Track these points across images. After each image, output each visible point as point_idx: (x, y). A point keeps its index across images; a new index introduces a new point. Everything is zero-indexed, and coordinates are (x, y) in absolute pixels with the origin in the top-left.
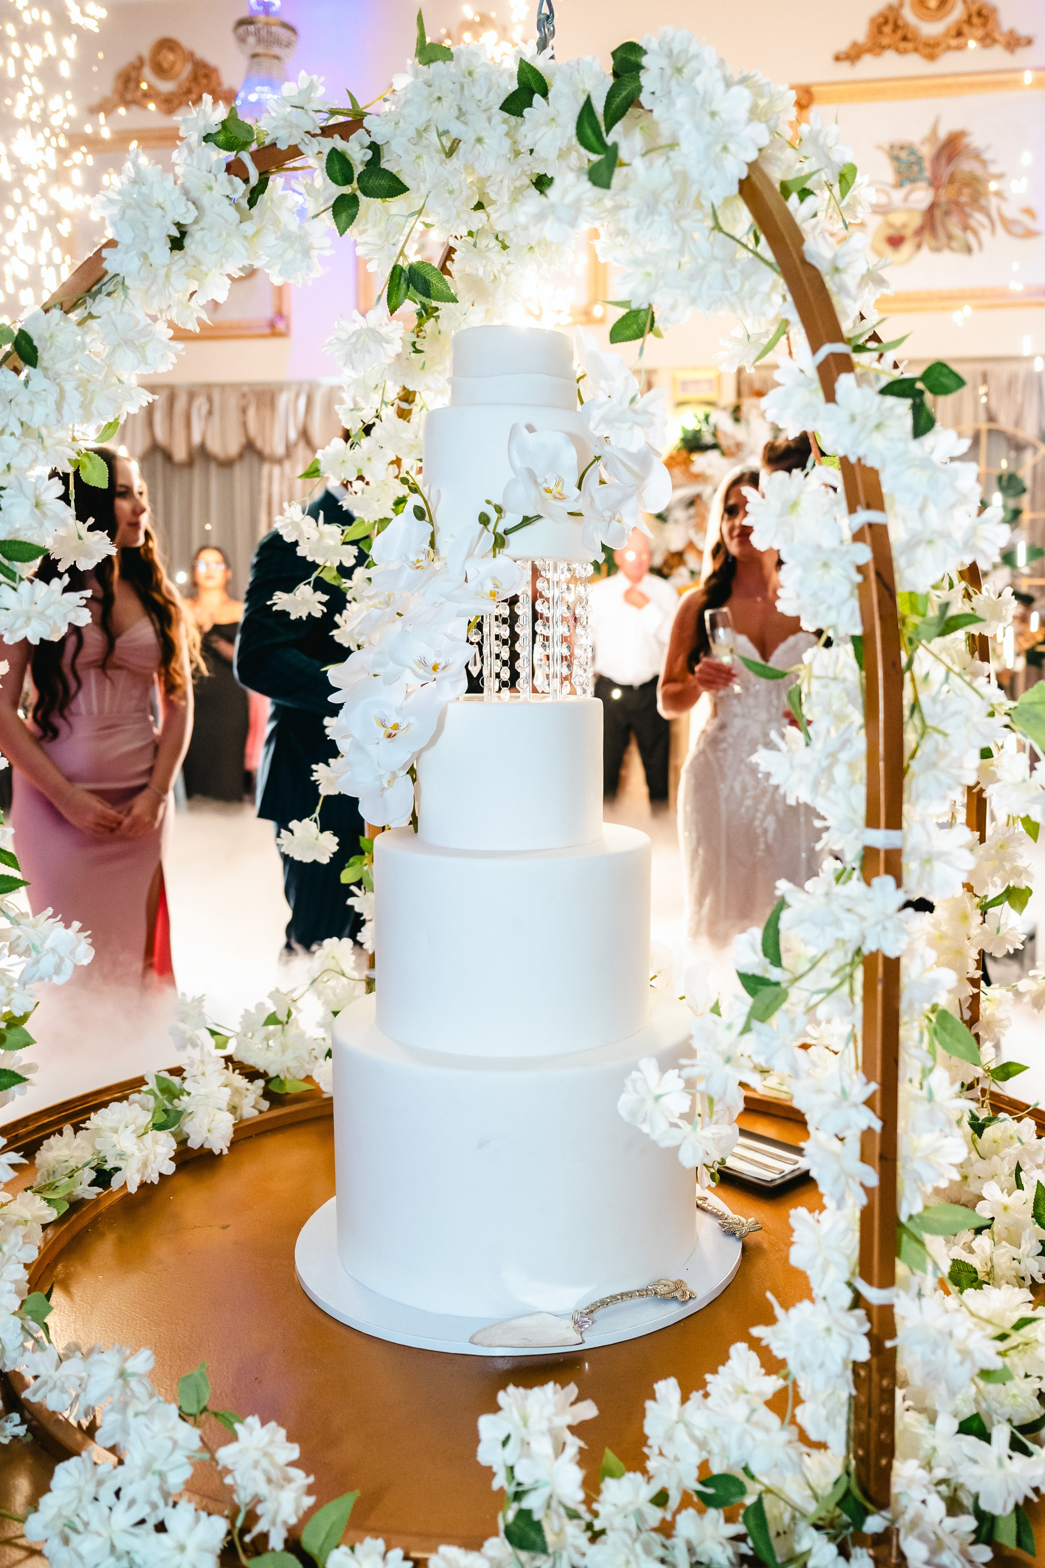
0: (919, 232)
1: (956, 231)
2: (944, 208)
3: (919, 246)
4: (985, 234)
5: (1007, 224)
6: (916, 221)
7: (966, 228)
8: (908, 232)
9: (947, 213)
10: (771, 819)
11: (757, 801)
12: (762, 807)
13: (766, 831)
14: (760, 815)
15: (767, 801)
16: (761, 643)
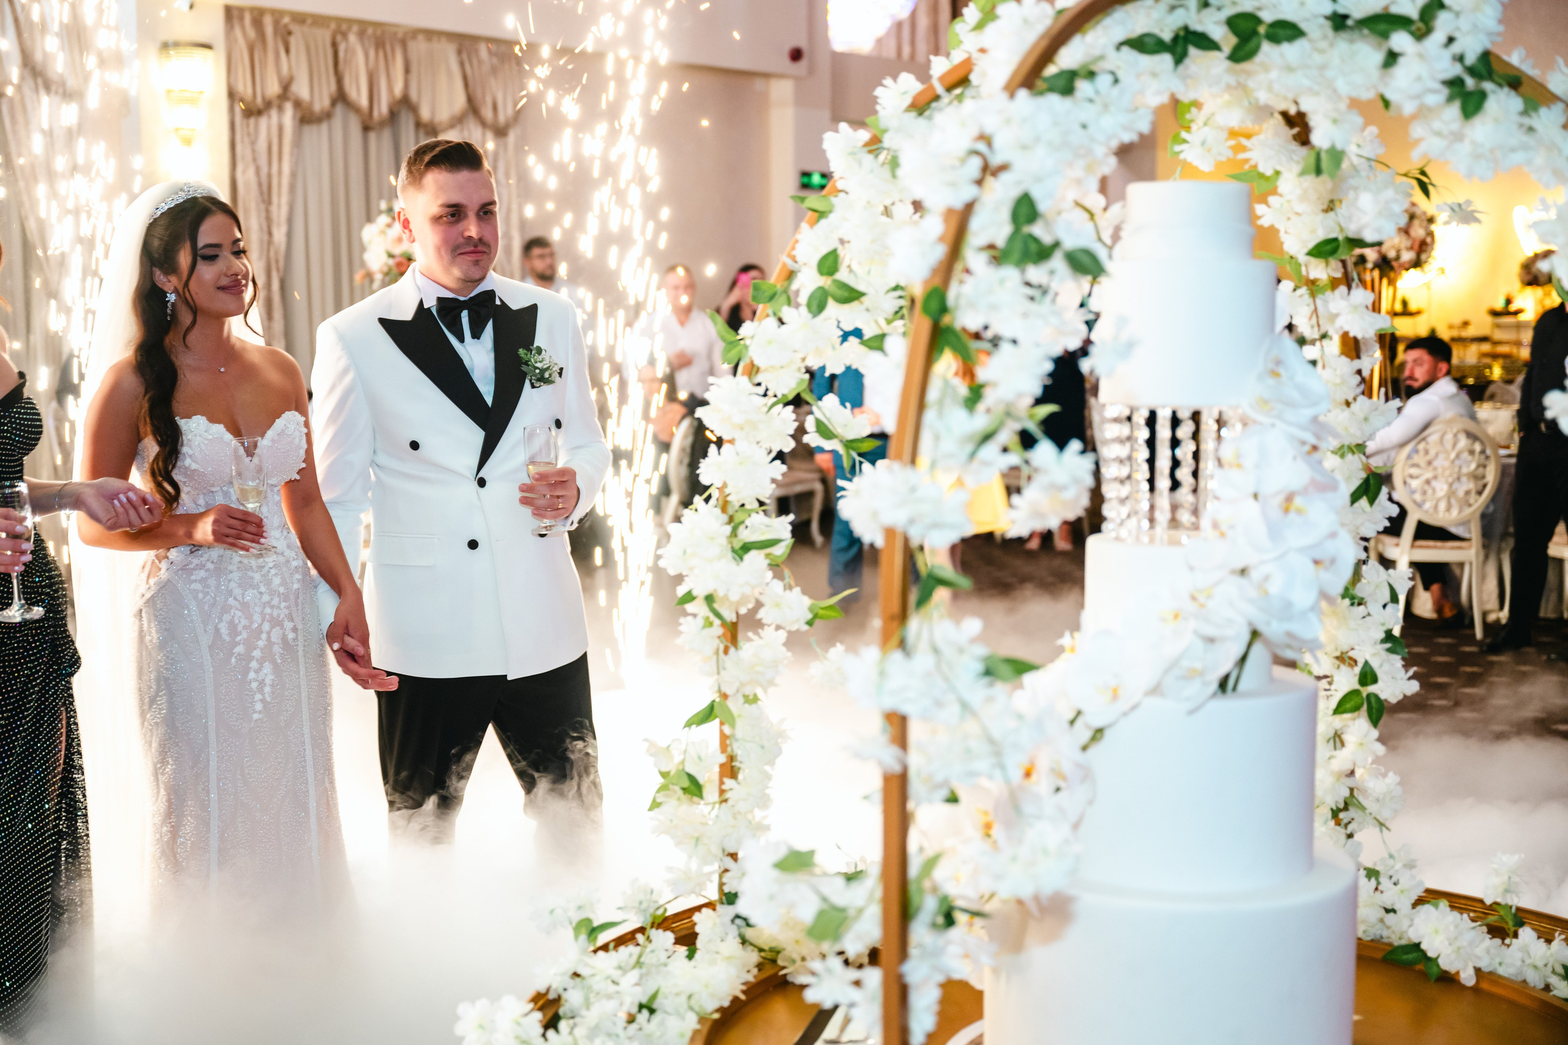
10: (267, 668)
11: (250, 646)
12: (257, 653)
13: (262, 683)
14: (254, 664)
15: (261, 643)
16: (236, 432)
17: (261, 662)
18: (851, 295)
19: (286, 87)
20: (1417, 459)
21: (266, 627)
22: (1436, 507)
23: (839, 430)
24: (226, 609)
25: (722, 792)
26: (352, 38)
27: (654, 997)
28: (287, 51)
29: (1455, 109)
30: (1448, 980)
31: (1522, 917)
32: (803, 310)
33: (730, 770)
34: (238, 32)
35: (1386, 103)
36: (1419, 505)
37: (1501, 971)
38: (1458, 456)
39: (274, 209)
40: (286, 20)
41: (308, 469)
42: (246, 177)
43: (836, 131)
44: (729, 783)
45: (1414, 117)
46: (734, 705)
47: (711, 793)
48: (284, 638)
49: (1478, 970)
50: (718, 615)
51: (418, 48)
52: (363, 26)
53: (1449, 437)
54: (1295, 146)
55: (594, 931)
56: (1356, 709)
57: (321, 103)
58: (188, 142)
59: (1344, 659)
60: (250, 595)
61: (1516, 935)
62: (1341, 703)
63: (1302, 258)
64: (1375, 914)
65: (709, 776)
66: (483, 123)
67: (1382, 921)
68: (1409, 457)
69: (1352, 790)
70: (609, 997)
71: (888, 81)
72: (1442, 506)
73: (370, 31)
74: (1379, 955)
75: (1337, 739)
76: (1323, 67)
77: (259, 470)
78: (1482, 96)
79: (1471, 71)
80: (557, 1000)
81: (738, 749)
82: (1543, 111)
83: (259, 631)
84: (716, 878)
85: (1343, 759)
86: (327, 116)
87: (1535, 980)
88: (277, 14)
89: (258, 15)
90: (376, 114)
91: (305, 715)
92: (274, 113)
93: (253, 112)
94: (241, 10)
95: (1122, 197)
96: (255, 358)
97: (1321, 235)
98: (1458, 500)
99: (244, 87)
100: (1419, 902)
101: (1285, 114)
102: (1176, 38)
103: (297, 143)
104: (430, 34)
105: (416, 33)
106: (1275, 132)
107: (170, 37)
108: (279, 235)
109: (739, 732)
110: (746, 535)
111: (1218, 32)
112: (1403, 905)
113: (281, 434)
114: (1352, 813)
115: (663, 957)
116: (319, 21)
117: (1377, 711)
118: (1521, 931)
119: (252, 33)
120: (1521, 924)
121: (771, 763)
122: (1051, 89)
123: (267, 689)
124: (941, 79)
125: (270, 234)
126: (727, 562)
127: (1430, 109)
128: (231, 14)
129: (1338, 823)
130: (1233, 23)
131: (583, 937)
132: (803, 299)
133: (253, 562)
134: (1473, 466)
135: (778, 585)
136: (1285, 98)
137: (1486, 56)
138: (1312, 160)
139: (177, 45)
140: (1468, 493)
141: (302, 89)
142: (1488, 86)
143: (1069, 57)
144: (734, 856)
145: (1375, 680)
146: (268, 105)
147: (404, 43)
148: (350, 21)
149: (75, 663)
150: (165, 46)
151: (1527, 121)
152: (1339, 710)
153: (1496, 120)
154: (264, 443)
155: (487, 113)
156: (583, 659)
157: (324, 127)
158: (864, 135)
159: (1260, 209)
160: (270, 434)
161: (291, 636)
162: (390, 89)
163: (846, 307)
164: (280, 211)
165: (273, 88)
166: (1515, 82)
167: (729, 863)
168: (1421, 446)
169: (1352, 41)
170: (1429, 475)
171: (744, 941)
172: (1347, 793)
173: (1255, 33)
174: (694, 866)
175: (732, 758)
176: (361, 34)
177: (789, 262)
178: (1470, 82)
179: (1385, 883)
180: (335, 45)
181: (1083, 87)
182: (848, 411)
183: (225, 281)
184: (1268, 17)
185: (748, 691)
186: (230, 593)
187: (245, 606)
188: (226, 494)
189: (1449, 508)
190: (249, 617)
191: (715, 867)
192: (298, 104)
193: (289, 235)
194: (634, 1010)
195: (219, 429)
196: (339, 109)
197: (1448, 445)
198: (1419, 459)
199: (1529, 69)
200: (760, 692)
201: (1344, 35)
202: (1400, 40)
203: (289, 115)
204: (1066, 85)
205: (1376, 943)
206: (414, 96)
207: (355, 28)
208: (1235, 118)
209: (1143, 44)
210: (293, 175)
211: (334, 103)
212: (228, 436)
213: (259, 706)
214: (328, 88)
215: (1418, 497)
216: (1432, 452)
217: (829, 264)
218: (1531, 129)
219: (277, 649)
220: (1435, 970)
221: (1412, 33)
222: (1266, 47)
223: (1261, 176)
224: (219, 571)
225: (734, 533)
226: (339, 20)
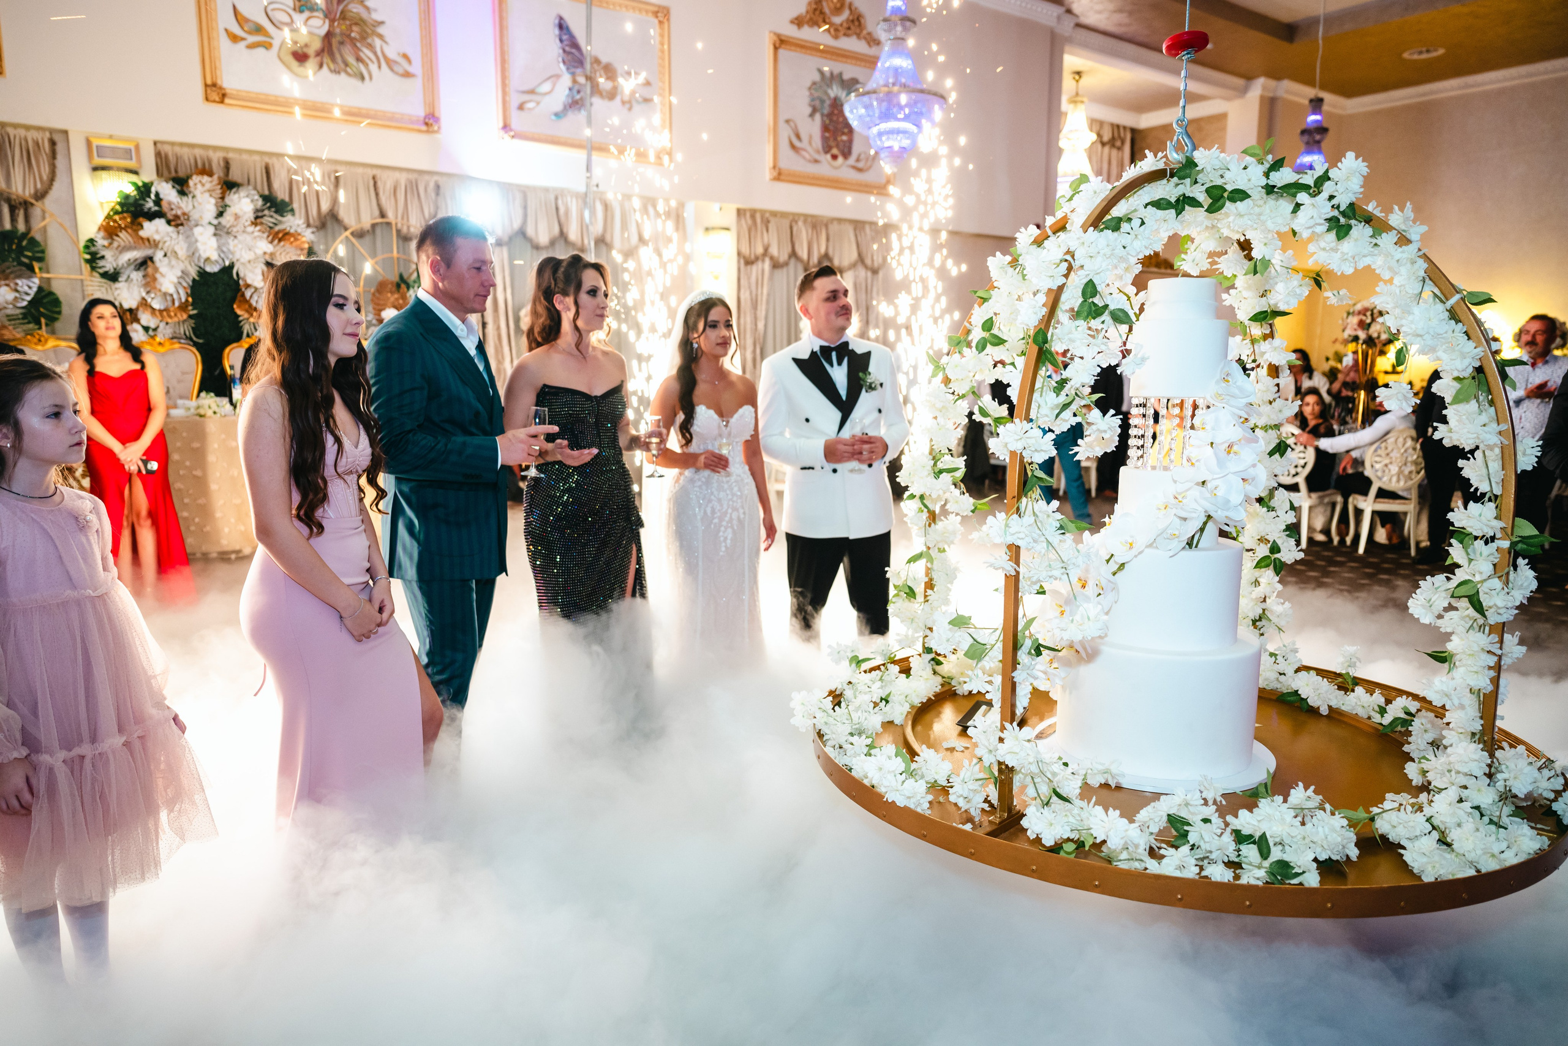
0: (319, 53)
1: (351, 60)
2: (339, 38)
3: (321, 66)
4: (373, 67)
5: (390, 63)
6: (317, 45)
7: (359, 59)
8: (311, 51)
9: (342, 43)
10: (730, 530)
11: (721, 520)
12: (724, 523)
13: (726, 538)
14: (723, 529)
15: (727, 519)
16: (721, 414)
17: (726, 528)
18: (999, 341)
19: (766, 249)
20: (1379, 452)
21: (730, 511)
22: (1390, 480)
23: (991, 413)
24: (710, 501)
25: (926, 596)
26: (800, 223)
27: (889, 695)
28: (767, 231)
29: (1332, 235)
30: (1314, 711)
31: (1357, 681)
32: (974, 349)
33: (930, 585)
34: (743, 221)
35: (1294, 233)
36: (1380, 479)
37: (1343, 708)
38: (1406, 451)
39: (758, 312)
40: (767, 215)
41: (755, 436)
42: (745, 296)
43: (994, 256)
44: (929, 592)
45: (1310, 240)
46: (934, 553)
47: (920, 598)
48: (739, 518)
49: (1330, 707)
50: (926, 506)
51: (834, 228)
52: (806, 217)
53: (1401, 440)
54: (1246, 261)
55: (859, 662)
56: (1267, 566)
57: (783, 257)
58: (716, 278)
59: (1262, 540)
60: (722, 495)
61: (1353, 691)
62: (1258, 563)
63: (1247, 322)
64: (1273, 675)
65: (919, 589)
66: (866, 267)
67: (1277, 679)
68: (1376, 451)
69: (1264, 610)
70: (865, 693)
71: (1022, 230)
72: (1394, 479)
73: (809, 220)
74: (1274, 698)
75: (1257, 583)
76: (1260, 214)
77: (729, 434)
78: (1350, 227)
79: (1343, 214)
80: (841, 695)
81: (935, 576)
82: (1384, 235)
83: (726, 513)
84: (921, 639)
85: (1259, 591)
86: (786, 264)
87: (1362, 713)
88: (763, 212)
89: (753, 213)
90: (811, 263)
91: (746, 554)
92: (760, 263)
93: (749, 262)
94: (745, 210)
95: (1145, 287)
96: (734, 379)
97: (1258, 310)
98: (1404, 476)
99: (745, 251)
100: (1297, 671)
101: (1239, 242)
102: (1178, 201)
103: (771, 278)
104: (840, 221)
105: (833, 220)
106: (1234, 251)
107: (709, 225)
108: (761, 325)
109: (935, 567)
110: (940, 465)
111: (1202, 197)
112: (1290, 671)
113: (741, 416)
114: (1264, 622)
115: (894, 678)
116: (783, 215)
117: (1280, 568)
118: (1356, 688)
119: (750, 222)
120: (1357, 684)
121: (952, 583)
122: (1106, 228)
123: (729, 542)
124: (1050, 227)
125: (756, 325)
126: (931, 479)
127: (1319, 236)
128: (740, 212)
129: (1255, 628)
130: (1208, 191)
131: (854, 665)
132: (974, 344)
133: (724, 479)
134: (1415, 457)
135: (957, 492)
136: (1238, 232)
137: (1352, 205)
138: (1252, 266)
139: (713, 228)
140: (1411, 472)
141: (774, 251)
142: (1353, 222)
143: (1117, 211)
144: (931, 629)
145: (1279, 551)
146: (757, 259)
147: (826, 226)
148: (799, 215)
149: (640, 523)
150: (707, 229)
151: (1374, 241)
152: (1258, 565)
153: (1356, 240)
154: (733, 420)
155: (868, 262)
156: (889, 533)
157: (785, 270)
158: (1009, 258)
159: (1224, 296)
160: (736, 416)
161: (742, 516)
162: (819, 249)
163: (996, 348)
164: (762, 313)
165: (760, 250)
166: (1368, 220)
167: (928, 632)
168: (1383, 445)
169: (1277, 200)
170: (1387, 461)
171: (935, 673)
172: (1261, 611)
173: (1222, 196)
174: (910, 632)
175: (931, 580)
176: (805, 222)
177: (967, 325)
178: (1342, 220)
179: (1280, 659)
180: (791, 228)
181: (1125, 227)
182: (996, 403)
183: (720, 341)
184: (1229, 188)
185: (941, 546)
186: (712, 493)
187: (719, 500)
188: (713, 445)
189: (1398, 481)
190: (722, 505)
191: (921, 634)
192: (772, 258)
193: (766, 326)
194: (878, 701)
195: (712, 412)
196: (793, 261)
197: (1400, 445)
198: (1381, 452)
199: (1377, 213)
200: (946, 547)
201: (1273, 196)
202: (1302, 197)
203: (767, 265)
204: (1116, 225)
205: (1273, 692)
206: (831, 253)
207: (802, 219)
208: (1212, 245)
209: (1159, 204)
210: (768, 295)
211: (790, 257)
212: (716, 416)
213: (723, 549)
214: (788, 249)
215: (1379, 474)
216: (1390, 449)
217: (988, 325)
218: (1376, 245)
219: (735, 522)
220: (1305, 706)
221: (1310, 194)
222: (1228, 204)
223: (1226, 278)
224: (708, 483)
225: (935, 465)
226: (794, 214)
